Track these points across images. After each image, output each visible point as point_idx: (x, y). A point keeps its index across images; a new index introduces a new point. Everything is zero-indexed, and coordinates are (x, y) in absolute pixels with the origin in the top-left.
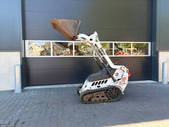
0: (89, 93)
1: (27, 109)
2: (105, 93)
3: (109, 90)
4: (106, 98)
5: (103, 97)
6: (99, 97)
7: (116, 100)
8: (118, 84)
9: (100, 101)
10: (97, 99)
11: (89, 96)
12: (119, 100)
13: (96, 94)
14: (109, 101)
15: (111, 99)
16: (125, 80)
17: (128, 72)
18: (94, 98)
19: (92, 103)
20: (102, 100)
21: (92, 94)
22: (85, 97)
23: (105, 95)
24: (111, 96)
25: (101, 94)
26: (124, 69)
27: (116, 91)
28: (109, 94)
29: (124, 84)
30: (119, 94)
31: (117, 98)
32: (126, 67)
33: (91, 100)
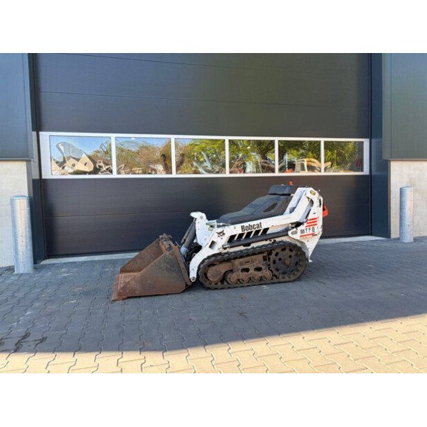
0: (221, 262)
1: (51, 308)
2: (265, 259)
3: (274, 253)
4: (266, 273)
5: (258, 269)
6: (247, 270)
7: (293, 278)
8: (297, 236)
9: (252, 282)
10: (243, 275)
11: (223, 268)
12: (299, 279)
13: (241, 264)
14: (275, 280)
15: (281, 277)
16: (316, 225)
17: (322, 206)
18: (234, 274)
19: (229, 286)
20: (256, 278)
21: (230, 264)
22: (211, 272)
23: (263, 265)
24: (279, 267)
25: (254, 264)
26: (311, 197)
27: (293, 254)
28: (274, 262)
29: (313, 235)
30: (301, 263)
31: (296, 273)
32: (316, 192)
33: (228, 280)
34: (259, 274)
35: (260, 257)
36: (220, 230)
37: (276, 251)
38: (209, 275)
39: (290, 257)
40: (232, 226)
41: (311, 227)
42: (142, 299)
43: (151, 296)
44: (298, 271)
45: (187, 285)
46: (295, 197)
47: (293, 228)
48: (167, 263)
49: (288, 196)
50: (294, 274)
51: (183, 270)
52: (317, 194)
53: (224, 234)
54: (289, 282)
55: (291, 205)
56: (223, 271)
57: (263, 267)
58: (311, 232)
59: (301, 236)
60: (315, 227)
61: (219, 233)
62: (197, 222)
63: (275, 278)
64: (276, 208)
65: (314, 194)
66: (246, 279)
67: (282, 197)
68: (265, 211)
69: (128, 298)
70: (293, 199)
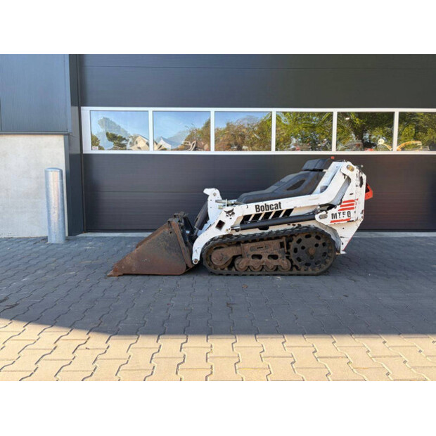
0: (230, 245)
2: (282, 245)
3: (295, 239)
4: (284, 263)
5: (275, 257)
6: (260, 257)
7: (318, 270)
8: (327, 222)
9: (263, 271)
10: (254, 263)
11: (230, 252)
12: (326, 273)
13: (252, 249)
14: (295, 271)
15: (303, 268)
16: (353, 208)
17: (364, 186)
18: (243, 260)
19: (237, 273)
20: (270, 267)
21: (238, 248)
22: (216, 255)
23: (280, 252)
24: (301, 257)
25: (268, 250)
26: (348, 173)
27: (320, 242)
28: (296, 250)
29: (349, 221)
30: (330, 254)
31: (323, 265)
32: (355, 167)
33: (236, 266)
34: (274, 263)
35: (276, 243)
36: (230, 208)
37: (299, 237)
38: (213, 258)
39: (317, 245)
40: (245, 206)
41: (346, 211)
42: (138, 277)
43: (149, 275)
44: (326, 263)
45: (187, 267)
46: (329, 173)
47: (322, 211)
48: (166, 241)
49: (319, 172)
50: (320, 267)
51: (183, 251)
52: (356, 170)
53: (233, 213)
54: (313, 275)
55: (322, 183)
56: (230, 256)
57: (280, 255)
58: (346, 217)
59: (332, 222)
60: (352, 211)
61: (228, 212)
62: (209, 199)
63: (294, 269)
64: (303, 186)
65: (352, 170)
66: (257, 267)
67: (312, 173)
68: (288, 190)
69: (124, 275)
70: (325, 175)
